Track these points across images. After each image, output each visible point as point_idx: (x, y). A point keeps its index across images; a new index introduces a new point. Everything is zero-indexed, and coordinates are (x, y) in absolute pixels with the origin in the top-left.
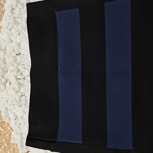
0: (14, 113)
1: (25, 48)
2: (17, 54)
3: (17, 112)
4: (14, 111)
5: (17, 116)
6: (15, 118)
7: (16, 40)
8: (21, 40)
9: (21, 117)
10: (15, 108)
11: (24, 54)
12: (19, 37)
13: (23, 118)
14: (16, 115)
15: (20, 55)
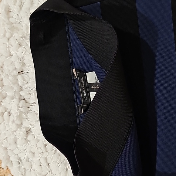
0: (16, 155)
1: (30, 64)
2: (19, 72)
3: (20, 153)
4: (16, 151)
5: (21, 158)
6: (17, 161)
7: (17, 53)
8: (23, 53)
9: (26, 159)
10: (17, 148)
11: (28, 71)
12: (20, 48)
13: (29, 161)
14: (19, 157)
15: (23, 73)
